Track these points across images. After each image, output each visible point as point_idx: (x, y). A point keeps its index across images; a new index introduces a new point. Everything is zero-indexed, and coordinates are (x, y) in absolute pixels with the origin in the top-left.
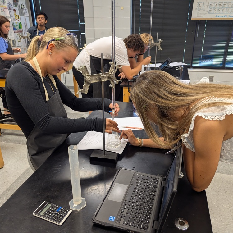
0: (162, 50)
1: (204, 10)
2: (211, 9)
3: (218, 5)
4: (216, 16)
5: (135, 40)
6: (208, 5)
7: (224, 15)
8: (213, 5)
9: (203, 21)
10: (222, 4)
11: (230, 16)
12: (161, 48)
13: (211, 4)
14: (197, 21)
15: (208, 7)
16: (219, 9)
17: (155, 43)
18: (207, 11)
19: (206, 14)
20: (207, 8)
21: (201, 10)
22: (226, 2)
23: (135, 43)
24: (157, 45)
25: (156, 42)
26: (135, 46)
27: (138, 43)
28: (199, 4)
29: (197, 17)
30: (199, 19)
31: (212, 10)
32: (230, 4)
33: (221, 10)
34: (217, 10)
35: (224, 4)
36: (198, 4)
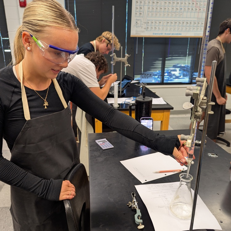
0: (130, 66)
1: (142, 28)
2: (148, 27)
3: (154, 22)
4: (153, 34)
5: (98, 57)
6: (145, 23)
7: (160, 32)
8: (150, 22)
9: (140, 39)
10: (158, 22)
11: (165, 34)
12: (128, 64)
13: (148, 21)
14: (135, 38)
15: (146, 24)
16: (156, 27)
17: (119, 59)
18: (145, 29)
19: (144, 31)
20: (144, 26)
21: (139, 27)
22: (161, 20)
23: (99, 61)
24: (123, 61)
25: (121, 57)
26: (100, 65)
27: (102, 61)
28: (137, 21)
29: (136, 34)
30: (137, 37)
31: (150, 28)
32: (165, 22)
33: (157, 28)
34: (153, 28)
35: (160, 23)
36: (135, 21)
